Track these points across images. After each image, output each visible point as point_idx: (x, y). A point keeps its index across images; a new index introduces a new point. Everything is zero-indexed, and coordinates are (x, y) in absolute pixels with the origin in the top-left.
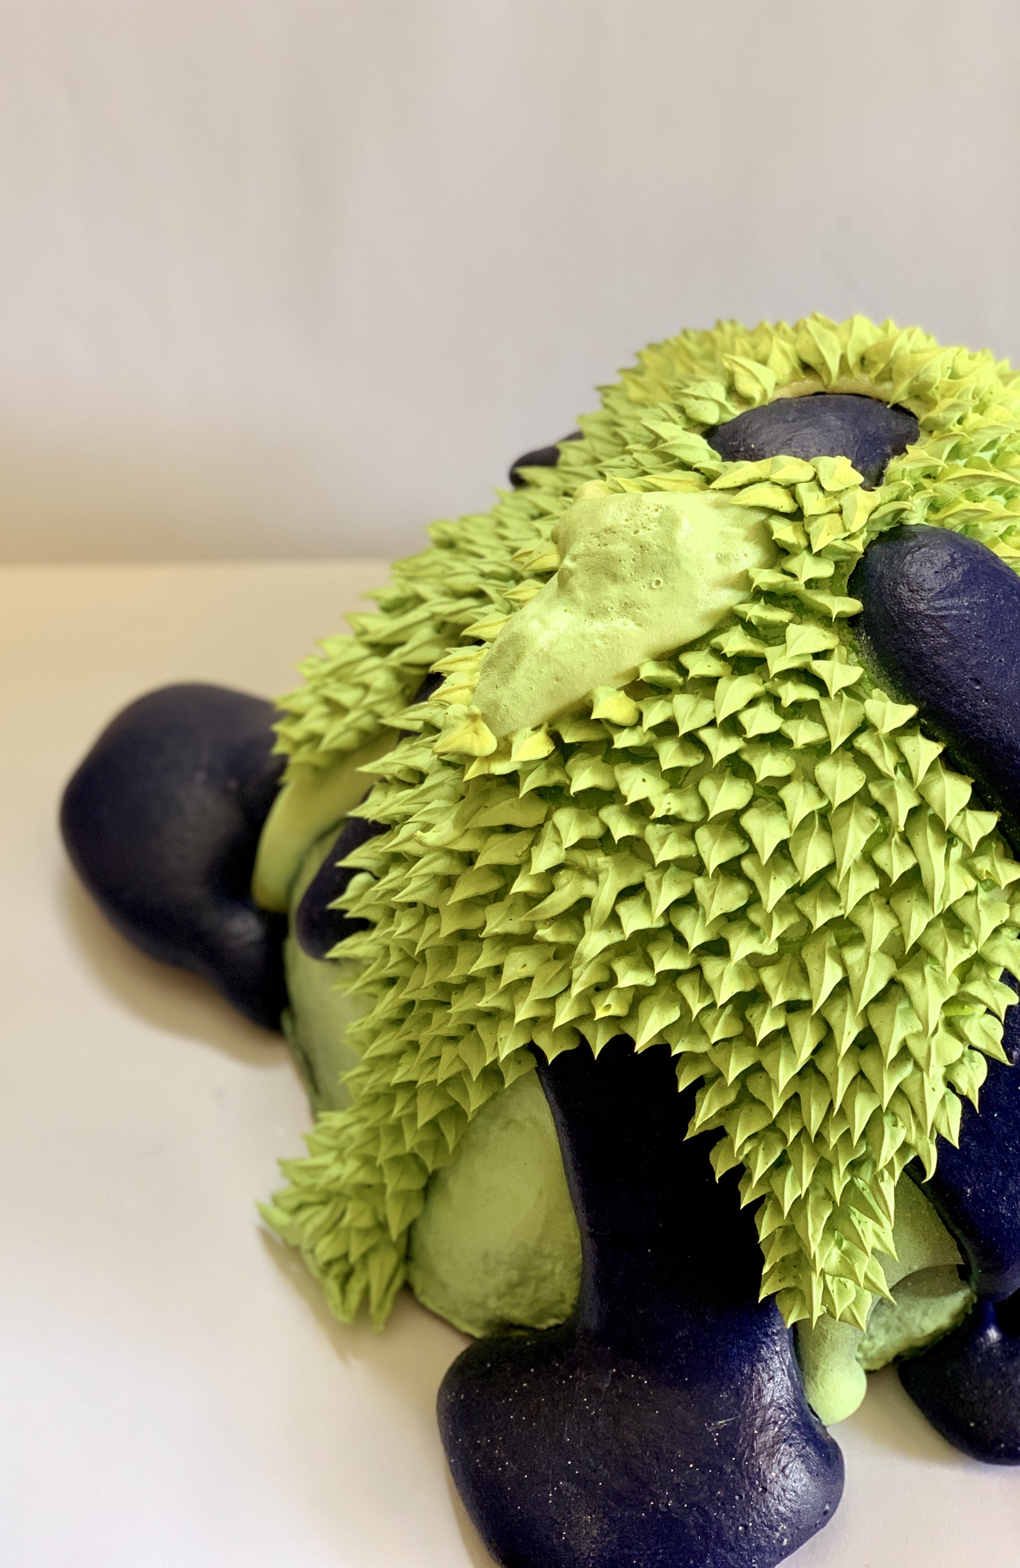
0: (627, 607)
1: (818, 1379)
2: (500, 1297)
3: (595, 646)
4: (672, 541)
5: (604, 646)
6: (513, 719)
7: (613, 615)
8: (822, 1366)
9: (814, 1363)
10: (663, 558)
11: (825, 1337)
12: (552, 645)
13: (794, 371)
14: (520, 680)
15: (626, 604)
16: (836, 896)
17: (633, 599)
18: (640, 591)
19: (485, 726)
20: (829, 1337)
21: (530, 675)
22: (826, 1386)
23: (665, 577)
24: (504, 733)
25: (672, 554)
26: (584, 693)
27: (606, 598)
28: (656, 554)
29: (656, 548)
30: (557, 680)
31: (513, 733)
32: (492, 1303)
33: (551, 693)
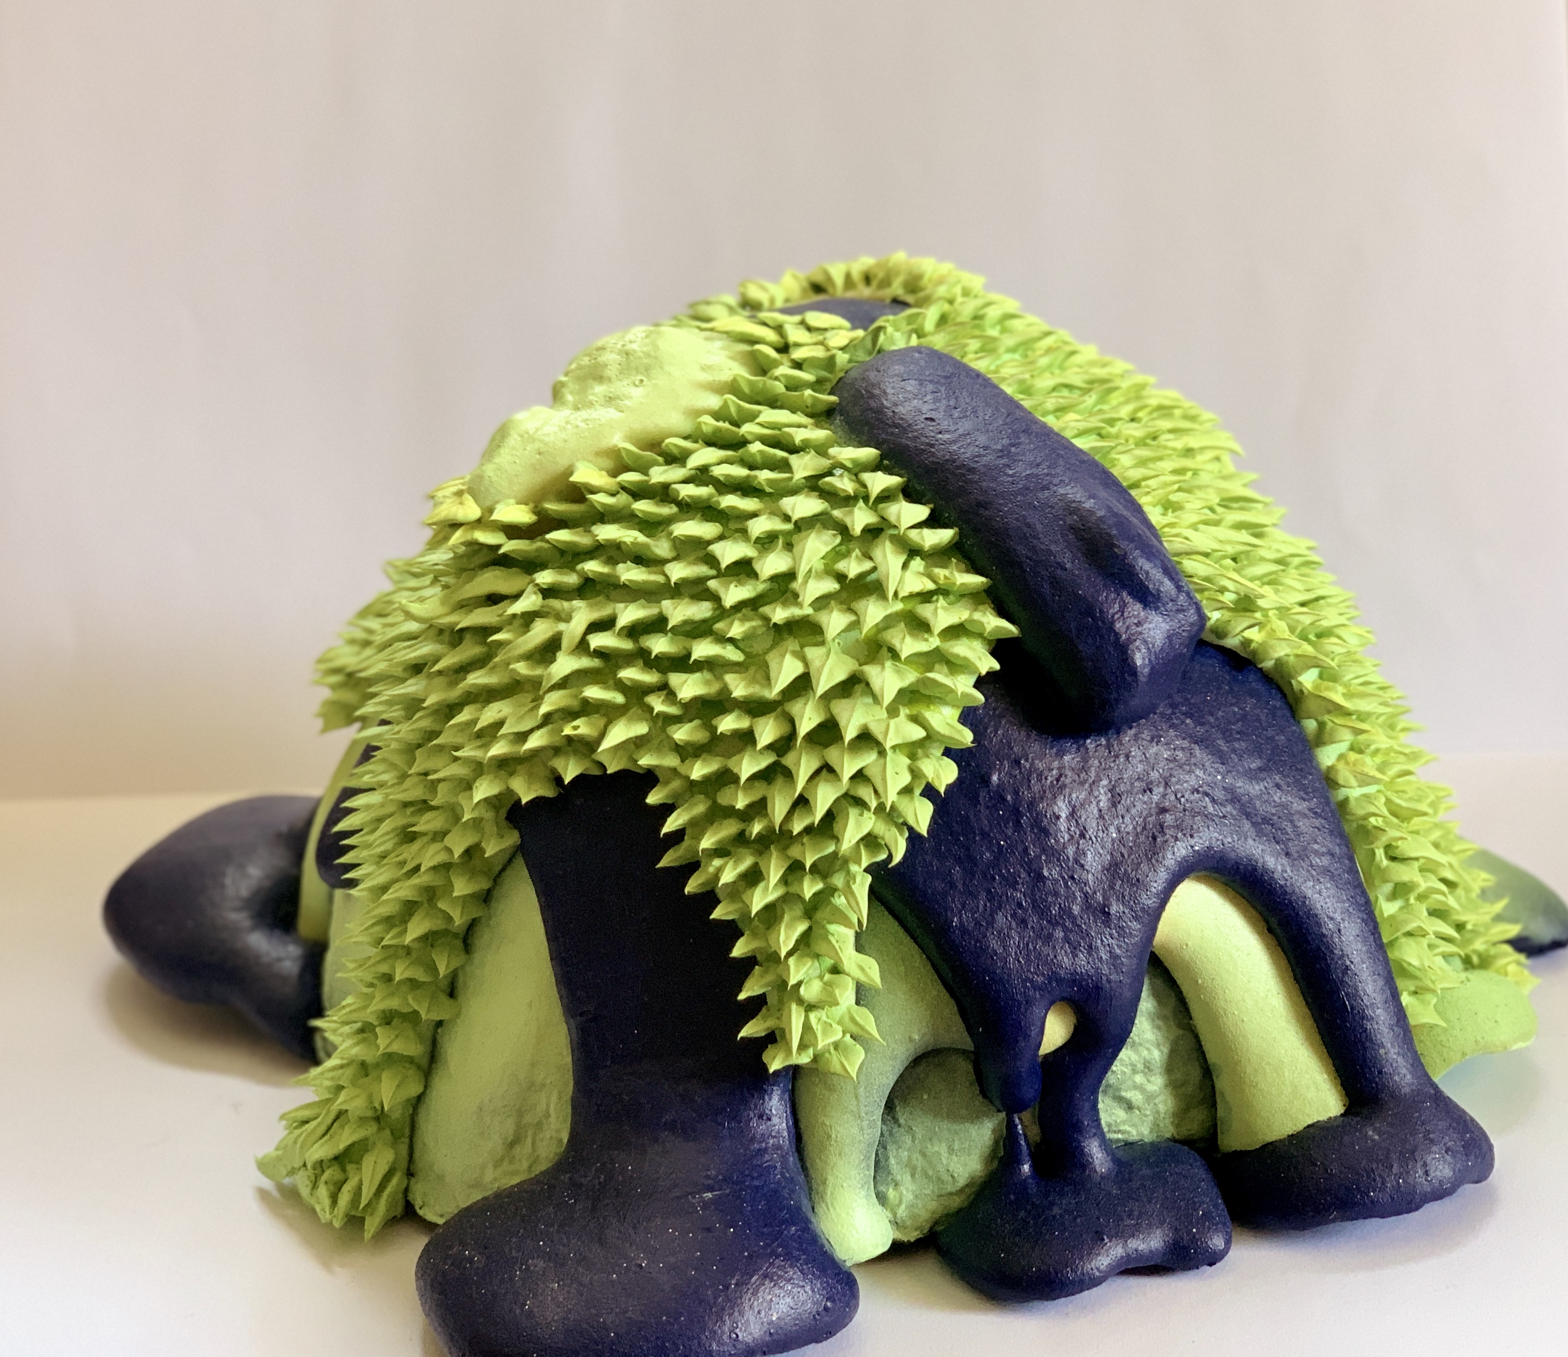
0: (610, 400)
1: (828, 1198)
2: (497, 1164)
3: (577, 426)
4: (656, 348)
5: (586, 427)
6: (496, 489)
7: (597, 406)
8: (831, 1180)
9: (822, 1175)
10: (646, 361)
11: (829, 1137)
12: (537, 430)
13: (804, 291)
14: (504, 457)
15: (610, 398)
16: (794, 598)
17: (618, 393)
18: (622, 387)
19: (470, 498)
20: (833, 1136)
21: (514, 452)
22: (837, 1208)
23: (648, 377)
24: (488, 503)
25: (656, 358)
26: (566, 466)
27: (592, 394)
28: (640, 358)
29: (641, 355)
30: (540, 454)
31: (497, 502)
32: (489, 1175)
33: (533, 466)
